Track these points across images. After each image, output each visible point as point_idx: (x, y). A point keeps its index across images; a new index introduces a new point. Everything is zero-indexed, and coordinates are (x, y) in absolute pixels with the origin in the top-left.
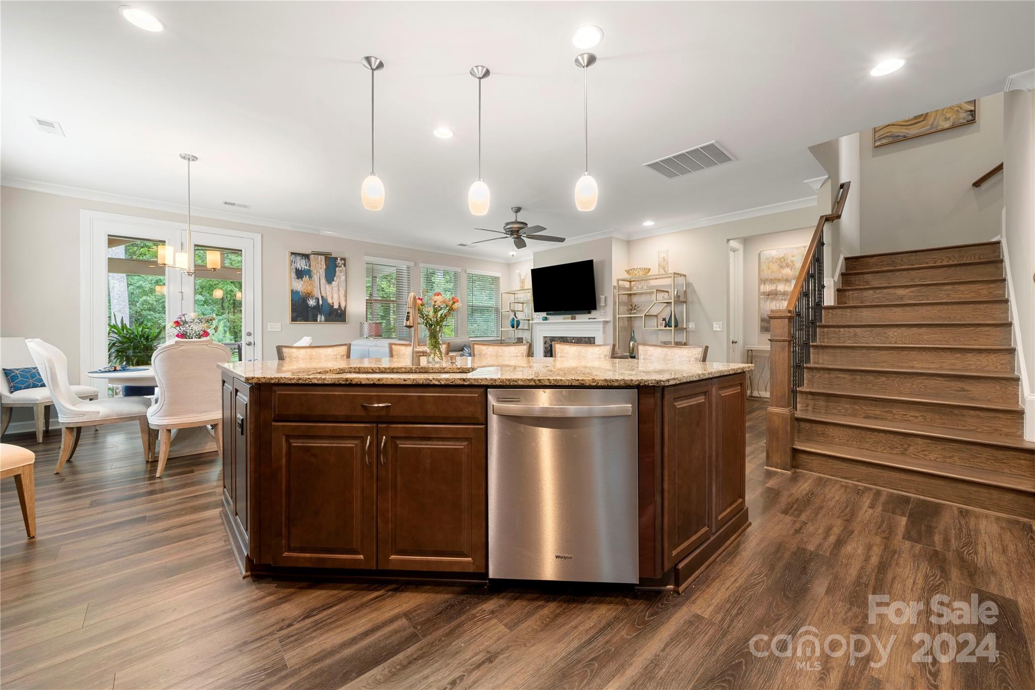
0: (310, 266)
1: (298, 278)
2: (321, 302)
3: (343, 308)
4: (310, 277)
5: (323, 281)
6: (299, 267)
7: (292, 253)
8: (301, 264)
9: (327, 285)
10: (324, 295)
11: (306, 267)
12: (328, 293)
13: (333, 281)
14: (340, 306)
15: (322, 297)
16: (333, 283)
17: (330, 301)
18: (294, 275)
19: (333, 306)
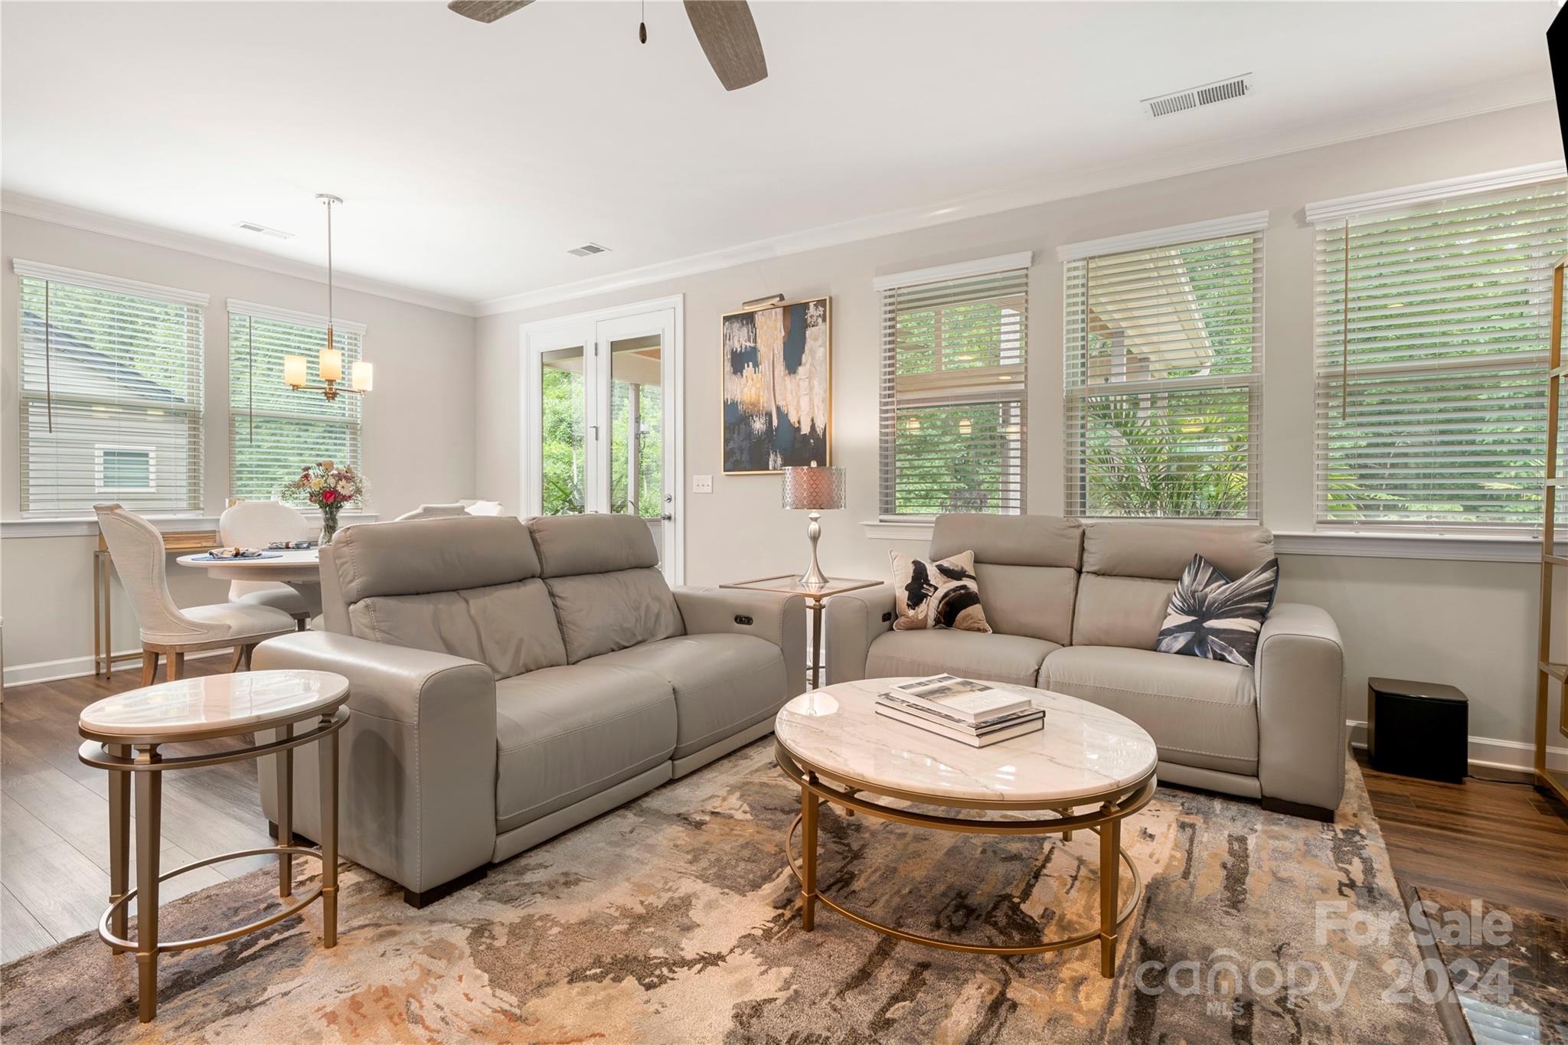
0: (755, 341)
1: (735, 372)
2: (775, 423)
3: (819, 431)
4: (756, 365)
5: (780, 367)
6: (737, 346)
7: (726, 319)
8: (740, 339)
9: (787, 378)
10: (780, 403)
11: (748, 344)
12: (789, 397)
13: (800, 364)
14: (813, 427)
15: (778, 408)
16: (801, 369)
17: (793, 419)
18: (729, 368)
19: (799, 429)
